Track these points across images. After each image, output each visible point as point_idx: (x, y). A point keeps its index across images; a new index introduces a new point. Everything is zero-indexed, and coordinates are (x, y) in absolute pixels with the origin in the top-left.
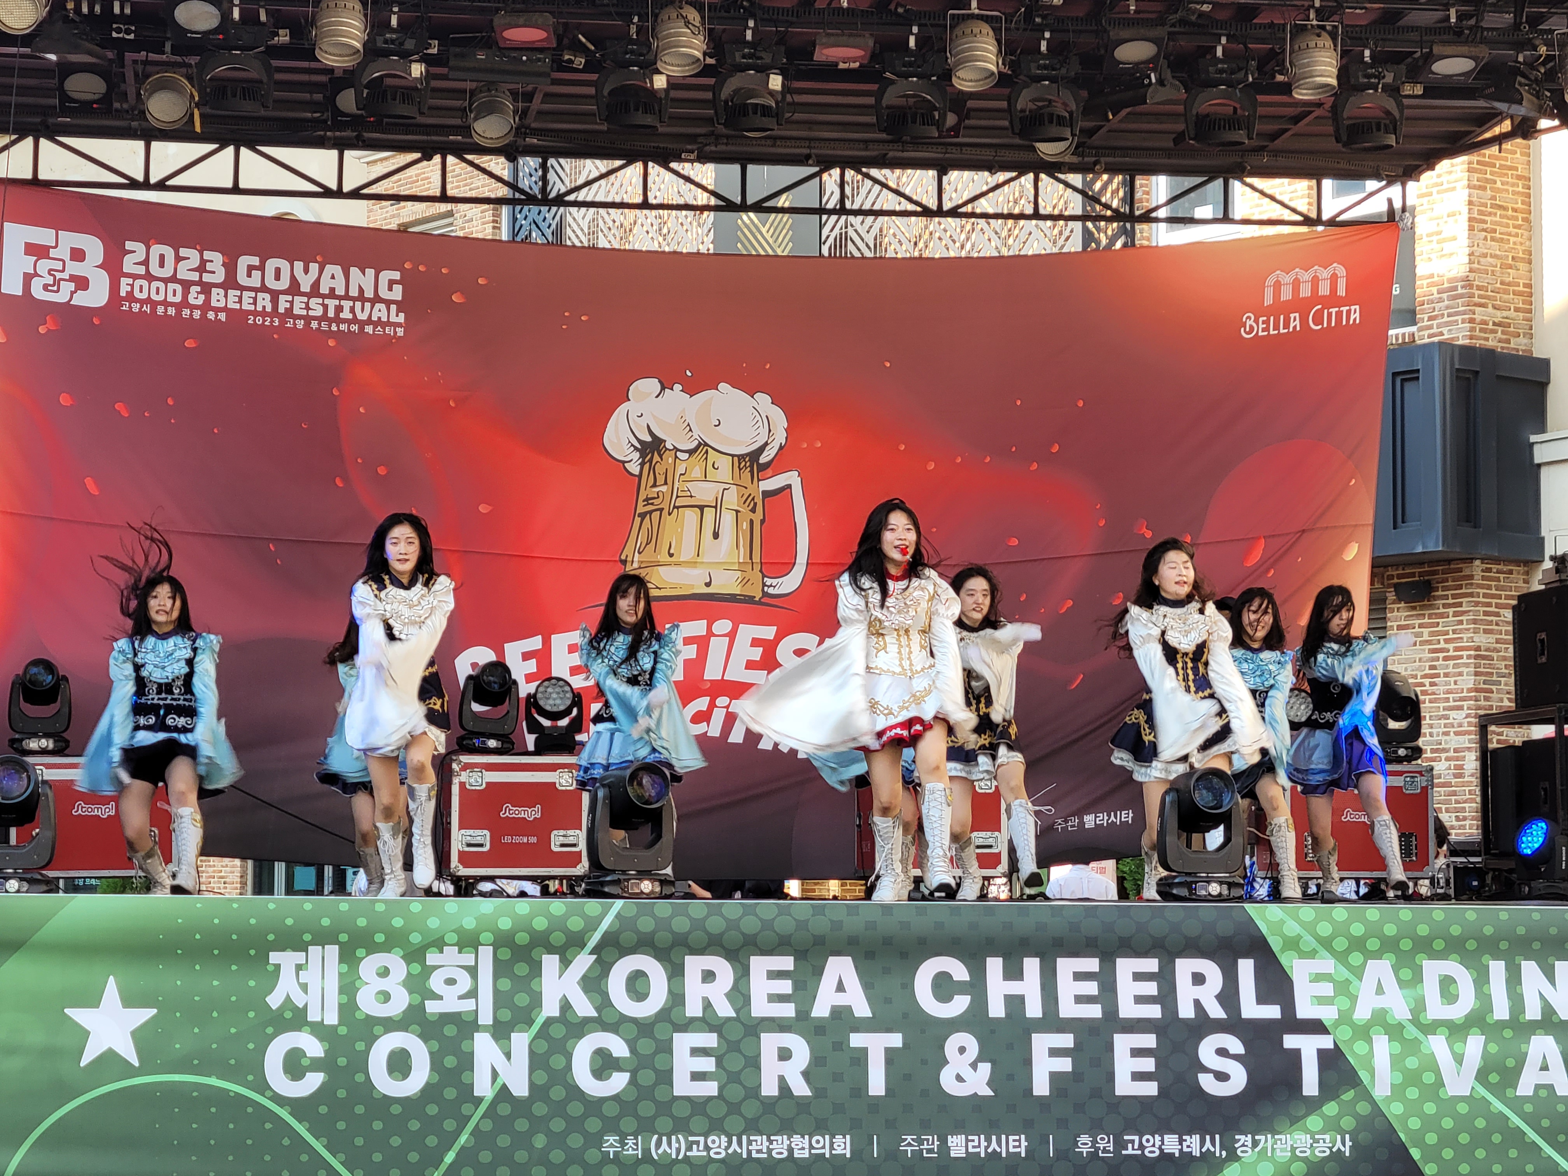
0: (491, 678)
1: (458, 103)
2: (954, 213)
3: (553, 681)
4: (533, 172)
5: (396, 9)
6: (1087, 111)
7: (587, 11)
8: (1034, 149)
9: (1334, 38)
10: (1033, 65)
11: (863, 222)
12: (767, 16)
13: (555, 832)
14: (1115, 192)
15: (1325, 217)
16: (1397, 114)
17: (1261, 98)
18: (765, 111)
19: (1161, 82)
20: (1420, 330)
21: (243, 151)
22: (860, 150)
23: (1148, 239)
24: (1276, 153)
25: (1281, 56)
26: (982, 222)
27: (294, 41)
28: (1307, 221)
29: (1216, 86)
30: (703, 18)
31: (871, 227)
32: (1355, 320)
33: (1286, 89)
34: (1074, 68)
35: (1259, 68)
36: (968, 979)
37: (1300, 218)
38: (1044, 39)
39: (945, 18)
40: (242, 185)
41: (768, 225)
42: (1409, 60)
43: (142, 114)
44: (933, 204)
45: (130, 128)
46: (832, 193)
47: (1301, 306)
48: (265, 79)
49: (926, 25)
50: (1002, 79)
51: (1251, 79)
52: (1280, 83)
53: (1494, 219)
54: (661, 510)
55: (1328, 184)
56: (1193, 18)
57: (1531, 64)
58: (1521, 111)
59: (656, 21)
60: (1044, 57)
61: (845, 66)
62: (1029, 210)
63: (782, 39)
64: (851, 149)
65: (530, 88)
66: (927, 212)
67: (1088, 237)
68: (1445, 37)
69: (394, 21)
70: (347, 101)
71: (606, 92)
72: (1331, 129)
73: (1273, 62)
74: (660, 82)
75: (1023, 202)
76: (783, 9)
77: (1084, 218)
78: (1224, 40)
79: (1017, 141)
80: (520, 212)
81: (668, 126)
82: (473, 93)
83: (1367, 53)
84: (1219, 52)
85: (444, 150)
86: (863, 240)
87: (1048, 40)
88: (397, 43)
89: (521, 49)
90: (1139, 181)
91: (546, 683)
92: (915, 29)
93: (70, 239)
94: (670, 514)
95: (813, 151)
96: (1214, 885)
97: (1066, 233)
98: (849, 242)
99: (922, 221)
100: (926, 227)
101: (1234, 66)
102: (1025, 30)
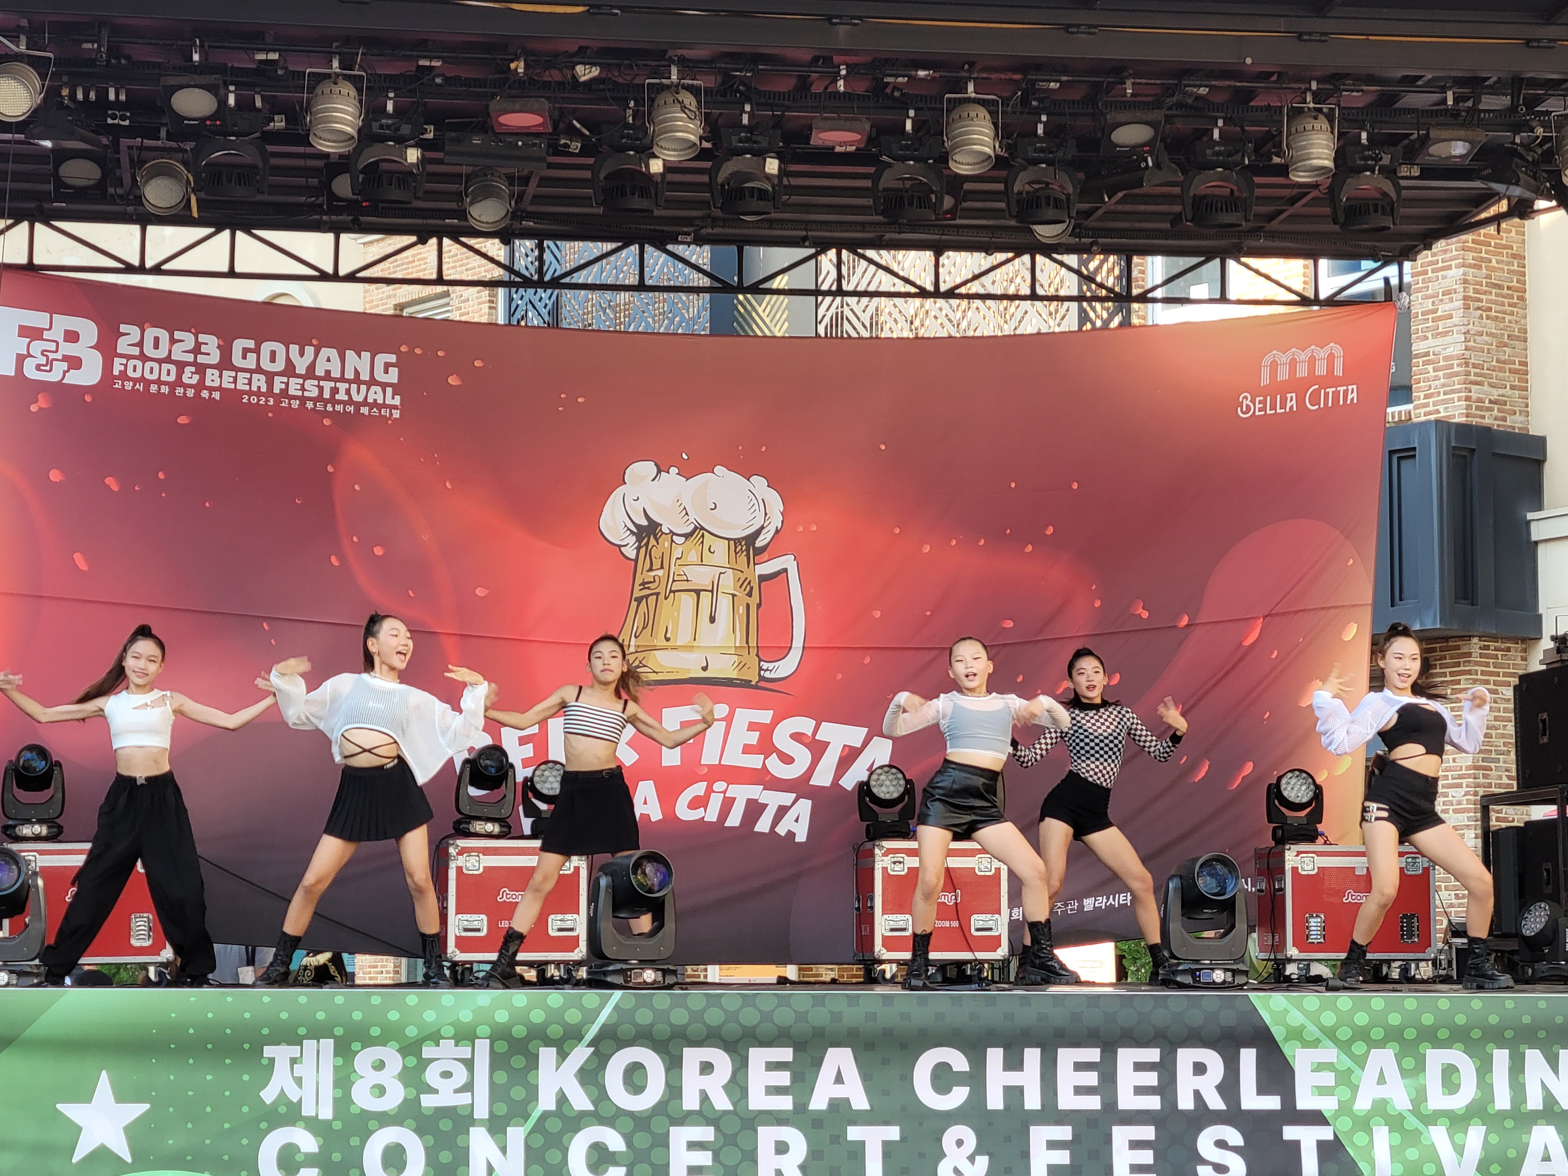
0: (488, 762)
1: (453, 187)
2: (951, 294)
3: (550, 765)
4: (529, 253)
5: (391, 95)
6: (1084, 193)
7: (583, 96)
8: (1031, 231)
9: (1331, 121)
10: (1030, 148)
11: (859, 301)
12: (762, 100)
13: (552, 917)
14: (1110, 271)
15: (1323, 296)
16: (1393, 195)
17: (1257, 180)
18: (762, 194)
19: (1158, 165)
20: (1416, 408)
21: (239, 235)
22: (857, 231)
23: (1144, 318)
24: (1272, 235)
25: (1277, 138)
26: (978, 303)
27: (290, 126)
28: (1304, 301)
29: (1214, 168)
30: (699, 102)
31: (867, 306)
32: (1352, 399)
33: (1283, 170)
34: (1071, 151)
35: (1256, 150)
36: (968, 1069)
37: (1295, 298)
38: (1041, 122)
39: (942, 102)
40: (238, 269)
41: (764, 305)
42: (1406, 142)
43: (139, 200)
44: (930, 287)
45: (125, 213)
46: (828, 273)
47: (1299, 386)
48: (260, 165)
49: (922, 109)
50: (999, 162)
51: (1247, 162)
52: (1277, 165)
53: (1490, 297)
54: (658, 594)
55: (1323, 263)
56: (1190, 101)
57: (1527, 147)
58: (1517, 191)
59: (652, 105)
60: (1040, 139)
61: (842, 149)
62: (1026, 290)
63: (778, 123)
64: (847, 231)
65: (525, 172)
66: (923, 293)
67: (1083, 317)
68: (1442, 119)
69: (390, 107)
70: (343, 186)
71: (602, 176)
72: (1328, 210)
73: (1270, 144)
74: (656, 166)
75: (1018, 280)
76: (779, 93)
77: (1080, 298)
78: (1220, 123)
79: (1013, 223)
80: (516, 292)
81: (664, 209)
82: (467, 176)
83: (1364, 135)
84: (1216, 135)
85: (440, 233)
86: (858, 319)
87: (1045, 123)
88: (393, 128)
89: (517, 134)
90: (1136, 259)
91: (543, 767)
92: (912, 113)
93: (64, 322)
94: (666, 598)
95: (810, 233)
96: (1218, 972)
97: (1062, 311)
98: (845, 322)
99: (917, 301)
100: (922, 306)
101: (1230, 148)
102: (1021, 113)
